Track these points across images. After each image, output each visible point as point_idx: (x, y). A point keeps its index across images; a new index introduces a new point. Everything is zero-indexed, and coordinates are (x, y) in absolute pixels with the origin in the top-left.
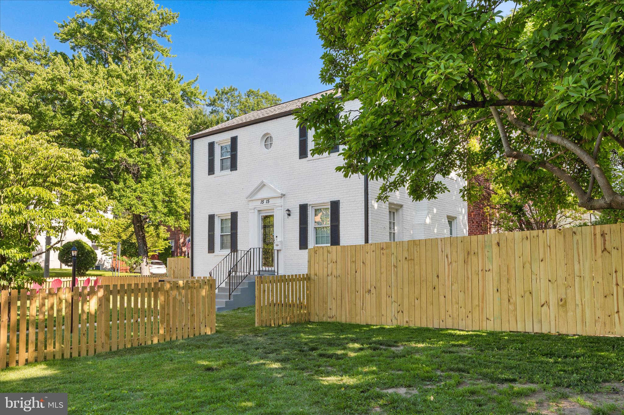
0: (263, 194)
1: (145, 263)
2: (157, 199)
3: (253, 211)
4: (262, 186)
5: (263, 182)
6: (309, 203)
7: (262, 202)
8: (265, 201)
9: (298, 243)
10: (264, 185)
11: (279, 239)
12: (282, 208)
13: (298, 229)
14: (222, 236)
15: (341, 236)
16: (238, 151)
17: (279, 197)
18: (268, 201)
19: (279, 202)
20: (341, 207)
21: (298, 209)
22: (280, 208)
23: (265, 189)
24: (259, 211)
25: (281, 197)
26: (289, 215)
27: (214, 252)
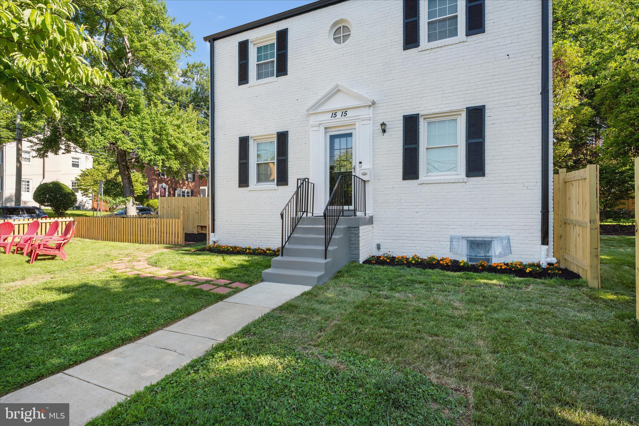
0: (337, 103)
1: (131, 203)
2: (147, 135)
3: (317, 128)
4: (337, 91)
5: (337, 86)
6: (421, 113)
7: (334, 115)
8: (339, 114)
9: (401, 170)
10: (339, 91)
11: (364, 166)
12: (371, 122)
13: (402, 151)
14: (258, 164)
15: (486, 158)
16: (289, 49)
17: (365, 106)
18: (345, 113)
19: (367, 113)
20: (487, 115)
21: (402, 122)
22: (368, 122)
23: (339, 96)
24: (326, 128)
25: (370, 106)
26: (384, 131)
27: (248, 186)
